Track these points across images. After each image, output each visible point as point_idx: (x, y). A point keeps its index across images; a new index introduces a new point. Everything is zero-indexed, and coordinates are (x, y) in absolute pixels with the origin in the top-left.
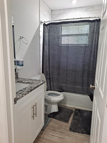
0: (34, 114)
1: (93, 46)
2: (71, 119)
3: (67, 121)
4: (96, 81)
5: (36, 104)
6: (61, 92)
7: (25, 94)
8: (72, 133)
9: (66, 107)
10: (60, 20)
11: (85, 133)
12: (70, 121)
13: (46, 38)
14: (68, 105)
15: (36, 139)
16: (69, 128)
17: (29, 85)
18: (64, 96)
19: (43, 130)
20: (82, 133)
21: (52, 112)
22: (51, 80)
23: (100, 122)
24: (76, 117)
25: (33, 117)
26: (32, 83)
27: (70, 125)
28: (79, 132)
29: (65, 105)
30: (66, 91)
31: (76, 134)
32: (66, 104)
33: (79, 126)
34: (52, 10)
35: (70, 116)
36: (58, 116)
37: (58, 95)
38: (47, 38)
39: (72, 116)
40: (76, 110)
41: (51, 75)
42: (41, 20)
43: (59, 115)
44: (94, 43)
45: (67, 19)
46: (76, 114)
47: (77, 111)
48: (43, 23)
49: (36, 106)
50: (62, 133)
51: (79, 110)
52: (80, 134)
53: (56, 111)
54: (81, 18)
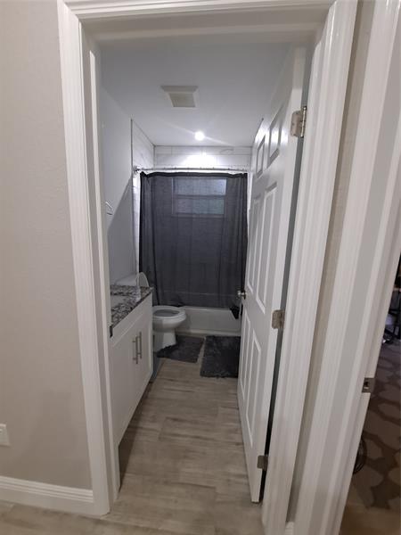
0: (137, 354)
1: (236, 221)
2: (201, 354)
3: (194, 361)
4: (248, 284)
5: (140, 333)
6: (179, 306)
7: (123, 317)
8: (206, 380)
9: (190, 333)
10: (175, 169)
11: (228, 376)
12: (200, 360)
13: (146, 200)
14: (193, 331)
15: (141, 401)
16: (199, 373)
17: (124, 297)
18: (186, 314)
19: (150, 382)
20: (223, 377)
21: (164, 347)
22: (159, 284)
23: (259, 350)
24: (211, 351)
25: (136, 359)
26: (128, 293)
27: (200, 366)
28: (218, 376)
29: (188, 331)
30: (189, 305)
31: (213, 380)
32: (188, 328)
33: (217, 365)
34: (155, 146)
35: (198, 350)
36: (176, 353)
37: (174, 313)
38: (148, 202)
39: (202, 349)
40: (209, 337)
41: (158, 275)
42: (135, 164)
43: (178, 352)
44: (237, 216)
45: (188, 169)
46: (209, 345)
47: (211, 340)
48: (140, 172)
49: (140, 337)
50: (188, 382)
51: (214, 337)
52: (220, 379)
53: (172, 344)
54: (214, 169)
